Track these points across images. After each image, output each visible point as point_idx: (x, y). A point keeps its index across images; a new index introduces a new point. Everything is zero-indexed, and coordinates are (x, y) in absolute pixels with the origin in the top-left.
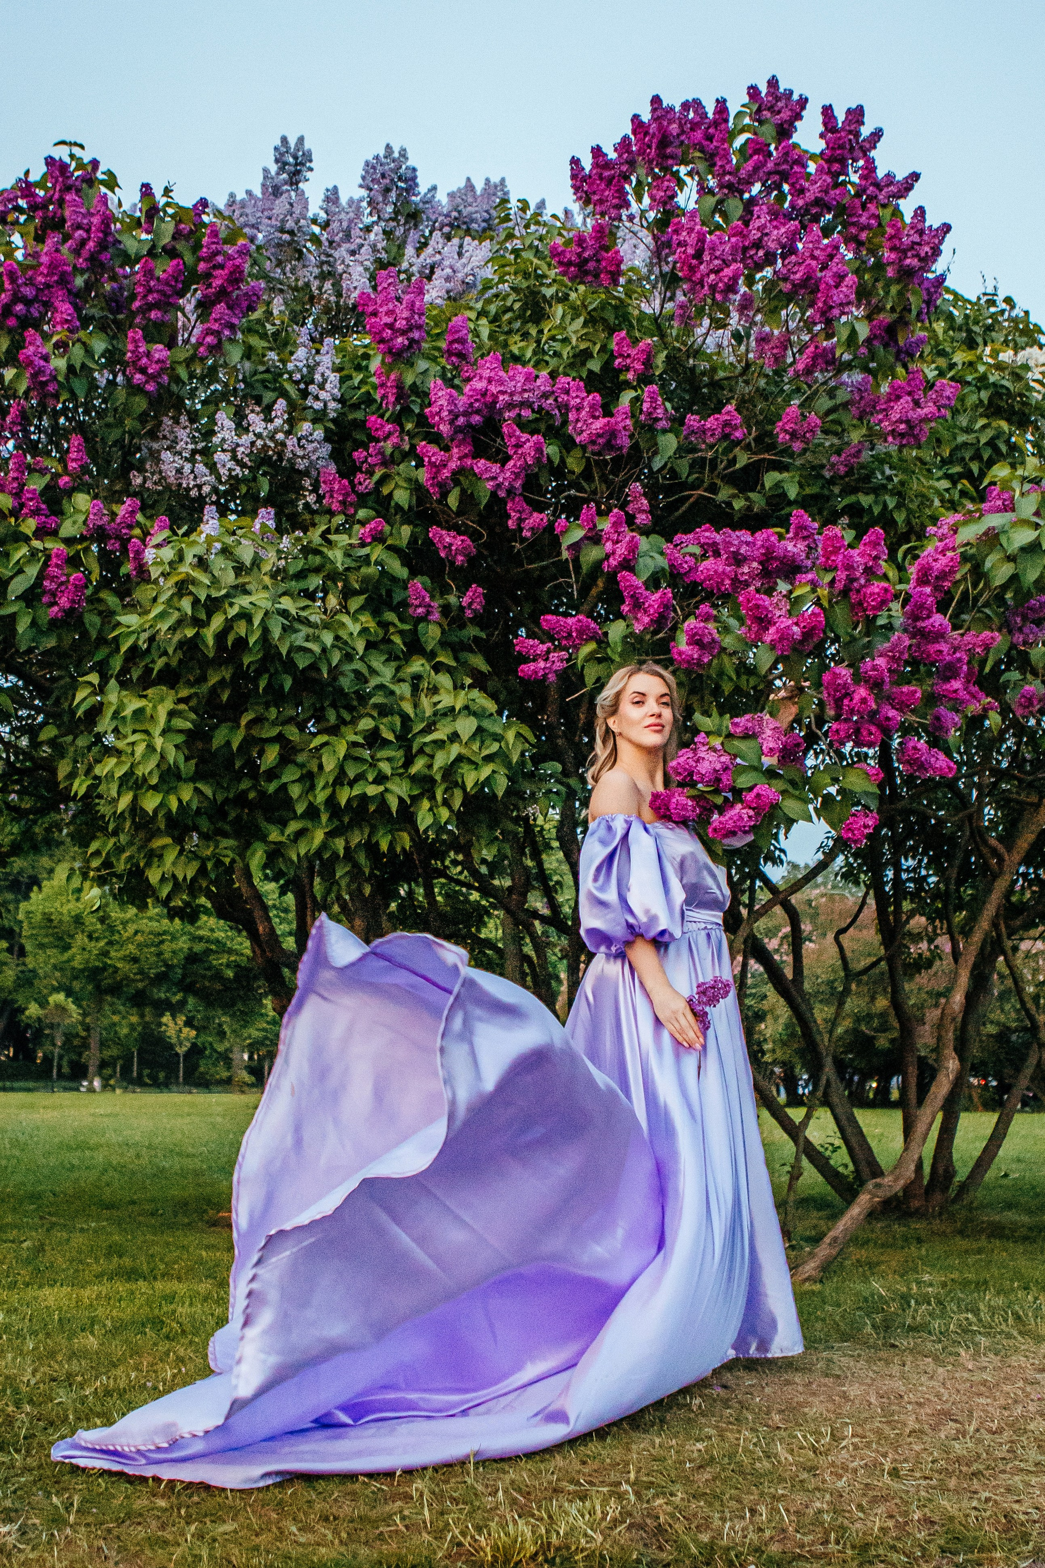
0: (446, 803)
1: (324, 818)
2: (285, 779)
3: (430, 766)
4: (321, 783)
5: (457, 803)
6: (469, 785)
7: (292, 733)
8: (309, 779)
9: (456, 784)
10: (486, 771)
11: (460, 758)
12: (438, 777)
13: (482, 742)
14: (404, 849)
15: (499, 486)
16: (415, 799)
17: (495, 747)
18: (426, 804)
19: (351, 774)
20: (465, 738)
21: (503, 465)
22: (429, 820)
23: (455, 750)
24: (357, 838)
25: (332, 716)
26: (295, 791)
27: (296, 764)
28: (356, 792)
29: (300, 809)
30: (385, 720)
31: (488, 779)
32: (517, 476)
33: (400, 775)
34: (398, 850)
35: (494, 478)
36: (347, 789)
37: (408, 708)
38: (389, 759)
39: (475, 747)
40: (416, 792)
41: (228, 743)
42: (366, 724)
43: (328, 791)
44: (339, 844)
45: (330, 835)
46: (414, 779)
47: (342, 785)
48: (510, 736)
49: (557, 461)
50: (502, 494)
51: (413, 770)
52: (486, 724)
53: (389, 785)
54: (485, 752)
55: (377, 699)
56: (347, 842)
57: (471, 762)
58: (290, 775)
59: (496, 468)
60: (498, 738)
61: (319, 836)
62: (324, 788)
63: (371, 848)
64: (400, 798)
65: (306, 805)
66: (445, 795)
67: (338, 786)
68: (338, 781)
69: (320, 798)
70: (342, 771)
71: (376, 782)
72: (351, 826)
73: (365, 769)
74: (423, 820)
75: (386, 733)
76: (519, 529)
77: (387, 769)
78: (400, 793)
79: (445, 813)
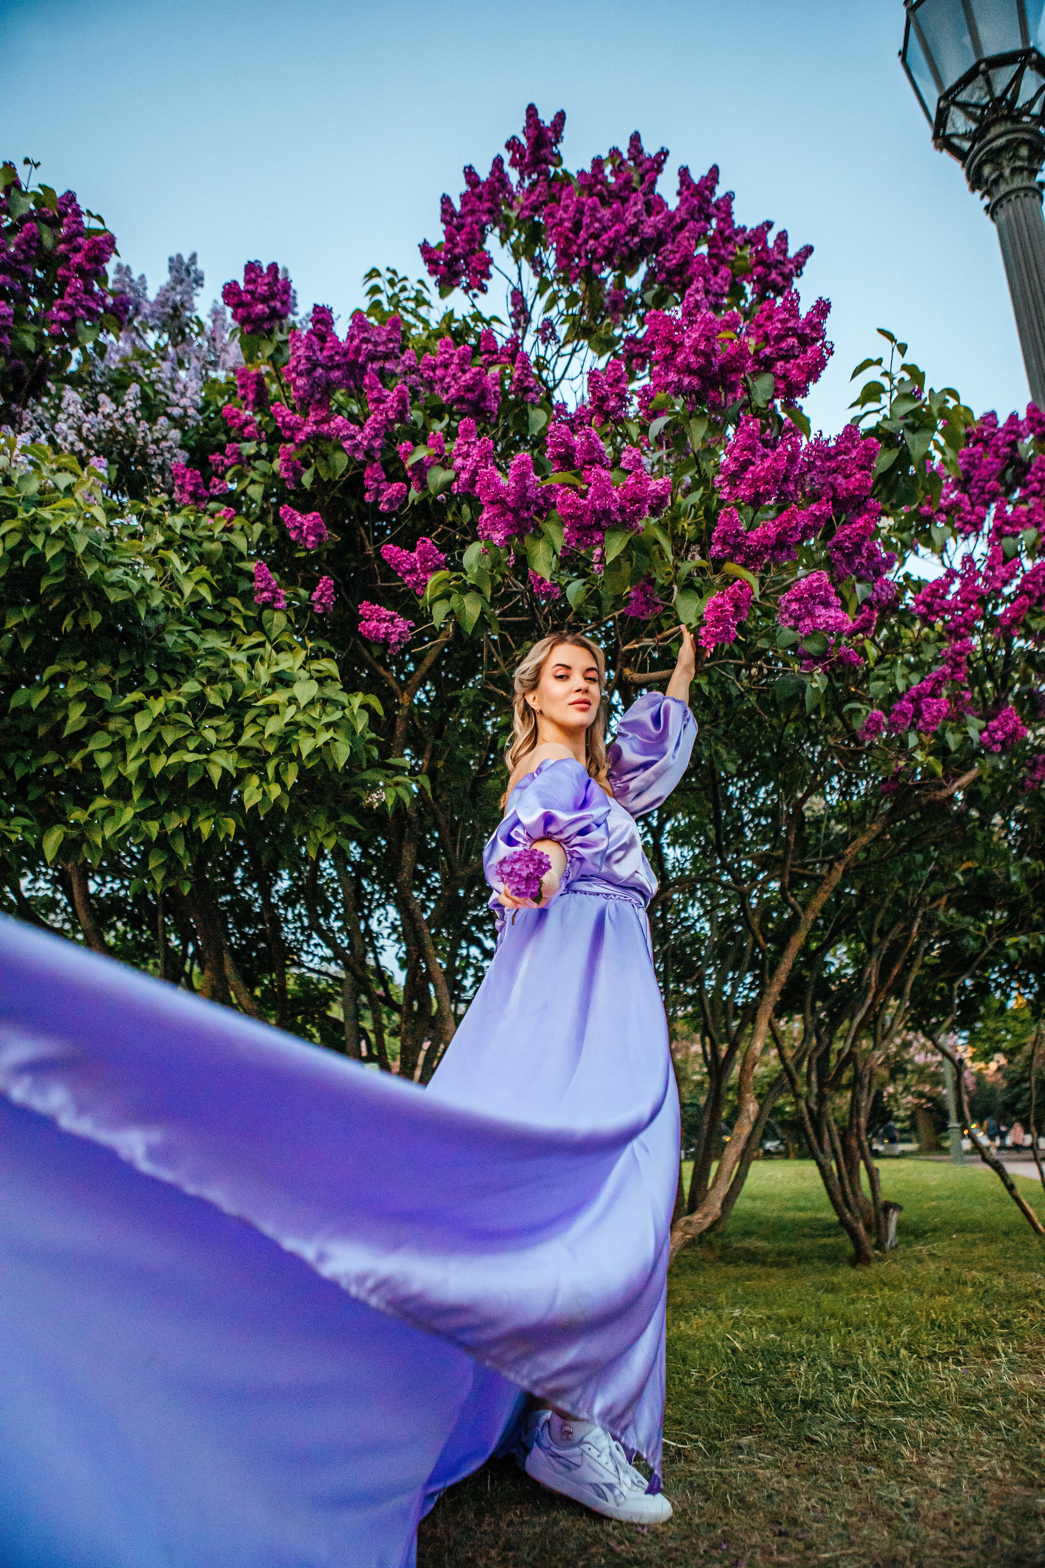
0: (278, 779)
1: (136, 795)
2: (92, 747)
4: (132, 752)
5: (291, 778)
6: (305, 753)
7: (104, 691)
8: (119, 746)
9: (292, 758)
10: (324, 738)
12: (270, 749)
13: (323, 709)
14: (228, 835)
15: (357, 446)
16: (241, 777)
17: (338, 715)
18: (255, 780)
19: (169, 740)
20: (303, 703)
21: (363, 425)
22: (258, 798)
23: (290, 715)
24: (175, 822)
26: (103, 760)
27: (109, 733)
28: (173, 759)
29: (107, 782)
30: (215, 687)
31: (326, 744)
33: (227, 749)
34: (222, 837)
36: (163, 757)
37: (241, 672)
38: (217, 729)
39: (315, 713)
40: (244, 765)
41: (28, 703)
42: (191, 686)
43: (142, 760)
44: (153, 828)
45: (140, 816)
46: (243, 751)
47: (158, 753)
48: (356, 705)
49: (420, 423)
50: (360, 457)
51: (242, 742)
52: (329, 691)
53: (213, 756)
54: (326, 719)
55: (208, 665)
56: (162, 826)
57: (308, 728)
58: (98, 741)
59: (354, 427)
60: (341, 706)
61: (128, 815)
62: (136, 758)
63: (190, 834)
64: (224, 769)
65: (114, 777)
66: (277, 768)
67: (152, 755)
68: (154, 749)
69: (131, 768)
70: (160, 739)
71: (197, 750)
72: (168, 808)
73: (186, 737)
74: (250, 797)
75: (215, 700)
76: (376, 503)
77: (211, 737)
78: (225, 765)
79: (275, 791)
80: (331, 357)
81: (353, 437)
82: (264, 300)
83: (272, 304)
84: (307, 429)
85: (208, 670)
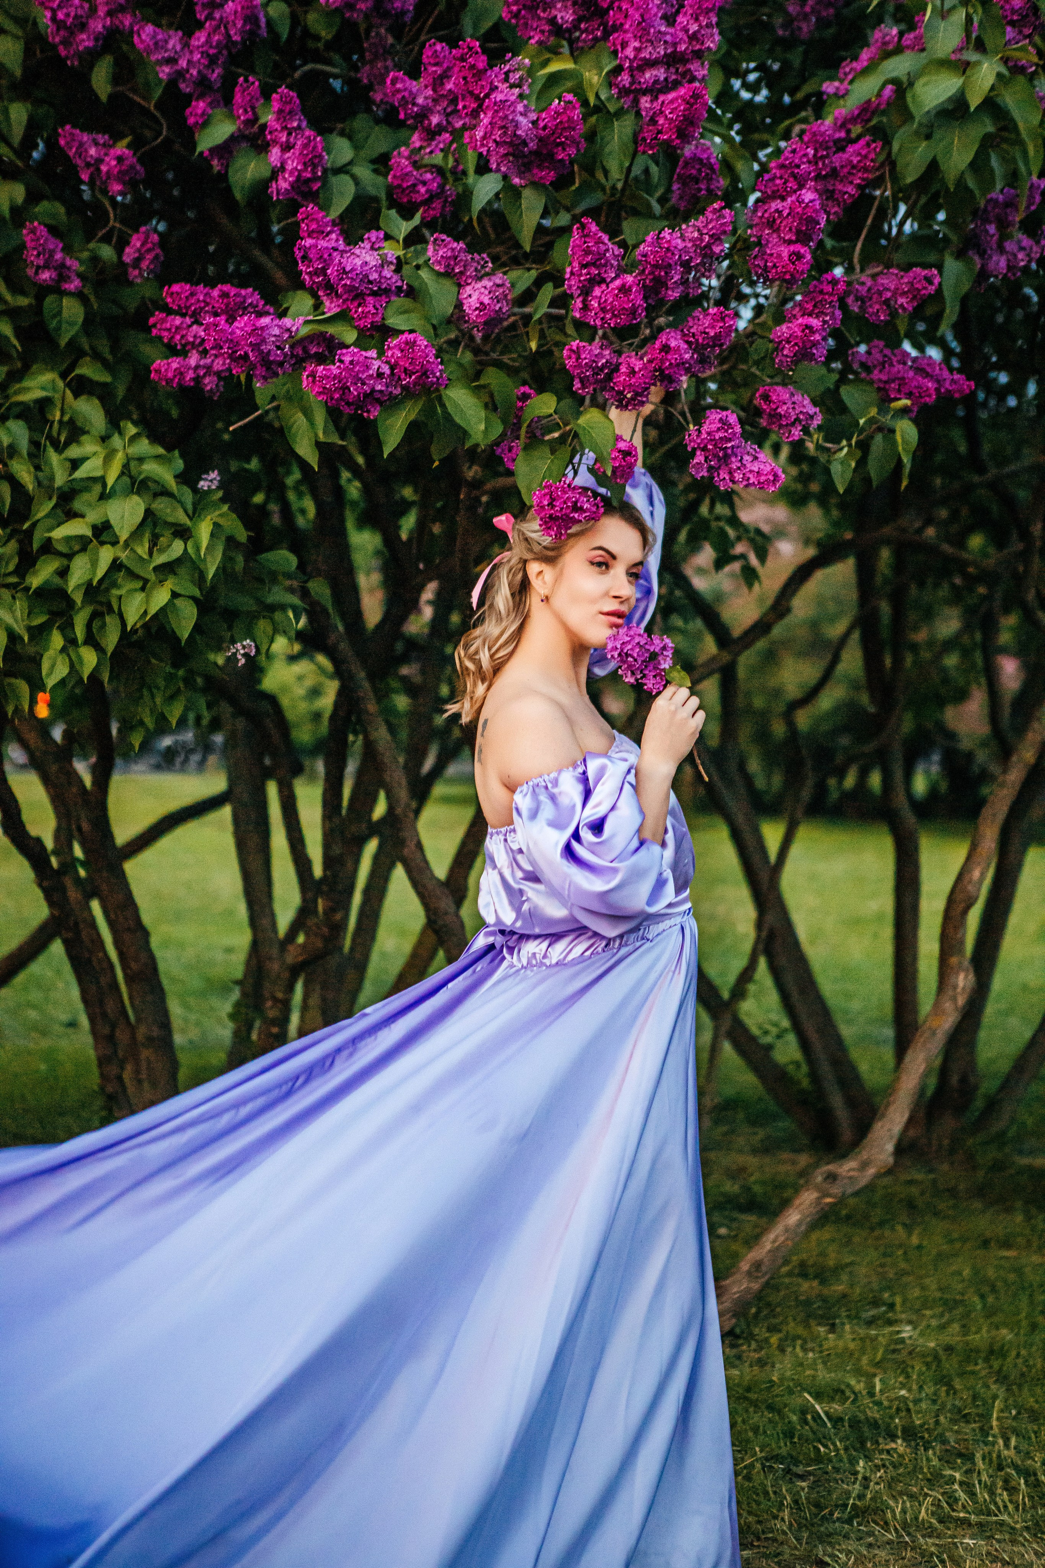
0: (91, 640)
3: (63, 573)
5: (111, 639)
6: (132, 618)
9: (110, 608)
10: (161, 597)
11: (116, 566)
12: (78, 598)
13: (154, 543)
15: (181, 74)
16: (38, 634)
17: (177, 548)
18: (57, 640)
20: (124, 536)
21: (189, 34)
22: (62, 671)
23: (106, 555)
31: (163, 610)
32: (212, 58)
35: (171, 61)
39: (142, 550)
40: (39, 621)
46: (35, 596)
48: (204, 530)
49: (284, 32)
50: (185, 87)
51: (35, 581)
52: (161, 505)
54: (159, 559)
57: (132, 575)
59: (174, 42)
60: (183, 533)
64: (9, 631)
66: (89, 626)
74: (53, 667)
78: (11, 621)
79: (89, 658)
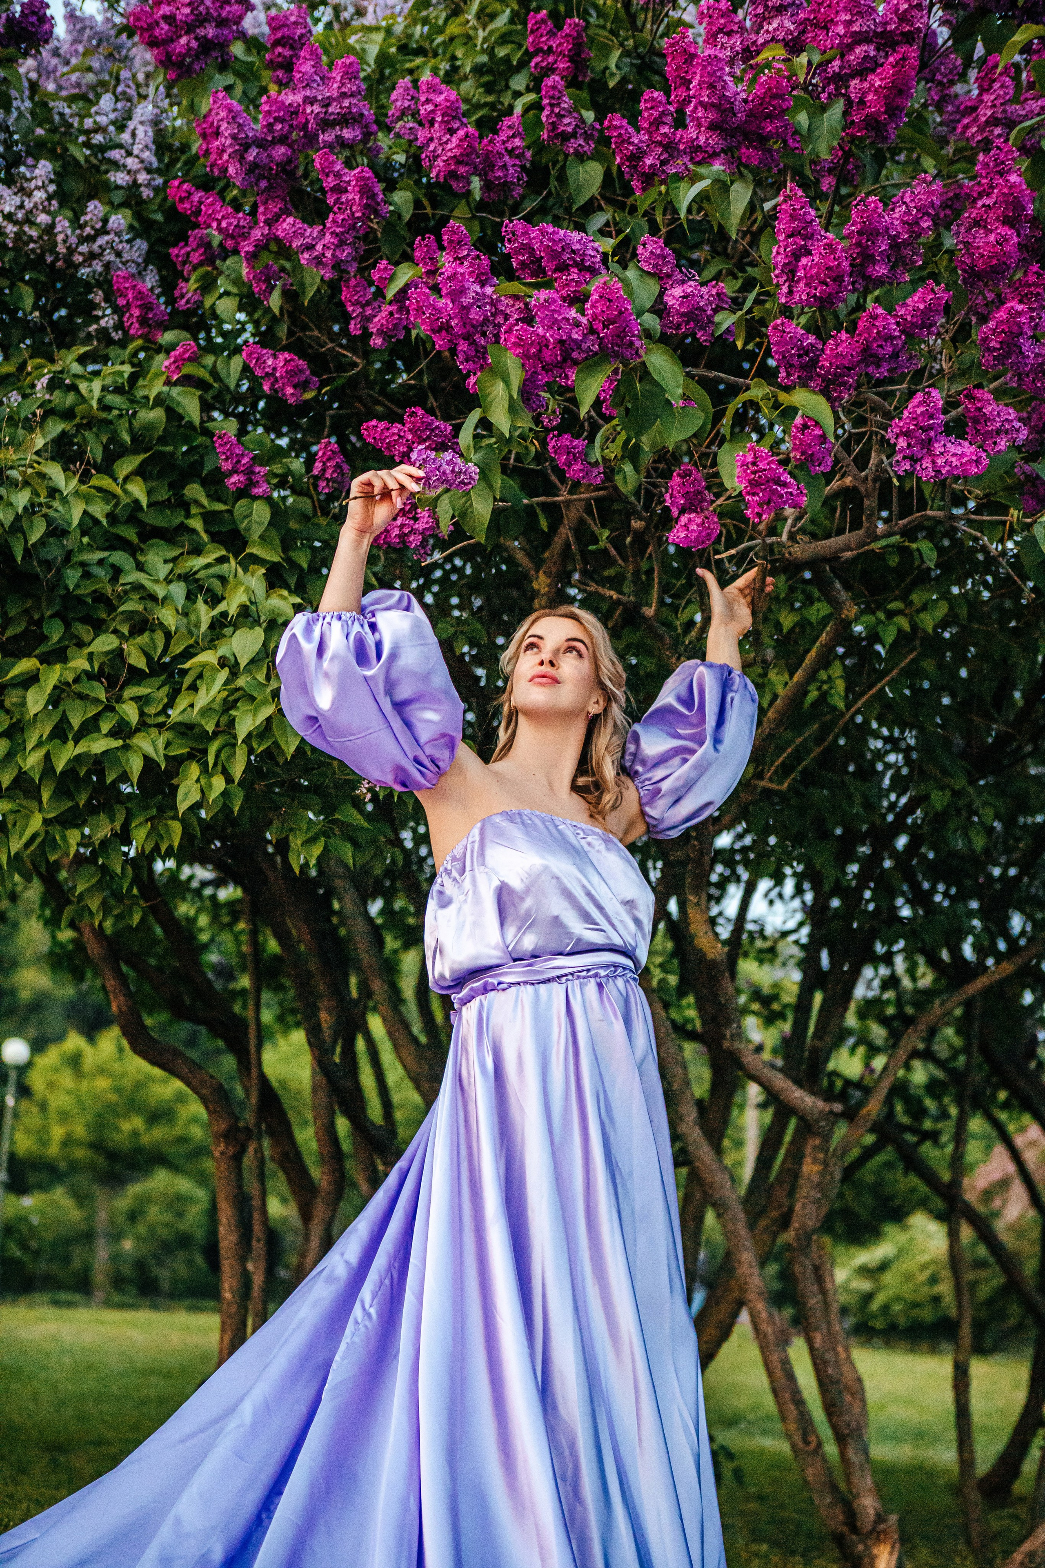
0: (221, 769)
1: (46, 796)
4: (31, 740)
5: (238, 767)
6: (243, 734)
8: (17, 731)
10: (265, 711)
11: (238, 695)
12: (208, 726)
14: (170, 847)
15: (319, 260)
16: (177, 763)
19: (76, 722)
21: (321, 224)
22: (196, 797)
23: (222, 677)
25: (55, 633)
27: (6, 711)
28: (80, 749)
30: (139, 639)
31: (267, 723)
32: (341, 244)
34: (164, 848)
36: (71, 743)
38: (141, 701)
39: (261, 675)
40: (176, 751)
42: (105, 643)
43: (44, 750)
46: (175, 730)
47: (63, 740)
50: (327, 274)
51: (174, 714)
53: (133, 741)
55: (131, 606)
59: (311, 229)
61: (36, 823)
62: (39, 744)
64: (147, 758)
65: (15, 773)
66: (219, 755)
67: (57, 741)
68: (60, 733)
69: (32, 761)
70: (64, 719)
71: (113, 734)
72: (92, 810)
73: (98, 715)
74: (186, 794)
75: (137, 660)
76: (366, 335)
77: (130, 712)
78: (149, 750)
79: (219, 783)
80: (270, 126)
81: (310, 247)
82: (189, 28)
83: (201, 32)
84: (257, 234)
85: (130, 616)
